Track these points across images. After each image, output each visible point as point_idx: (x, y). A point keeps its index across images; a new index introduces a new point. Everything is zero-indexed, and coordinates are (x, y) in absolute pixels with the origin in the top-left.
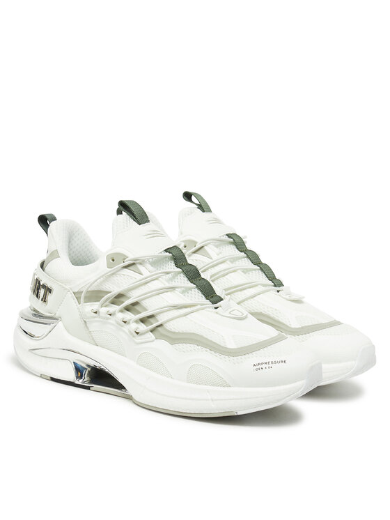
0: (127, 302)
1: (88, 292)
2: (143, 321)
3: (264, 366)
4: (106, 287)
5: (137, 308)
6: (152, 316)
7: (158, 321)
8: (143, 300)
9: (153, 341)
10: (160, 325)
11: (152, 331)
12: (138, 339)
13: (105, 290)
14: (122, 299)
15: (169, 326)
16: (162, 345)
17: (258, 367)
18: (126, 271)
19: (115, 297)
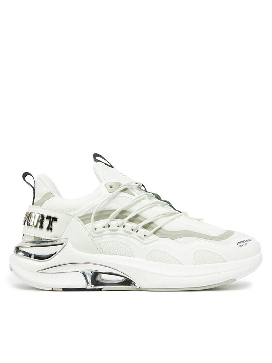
0: (130, 216)
1: (97, 213)
2: (145, 227)
3: (242, 244)
4: (111, 206)
5: (139, 218)
6: (151, 223)
7: (157, 226)
8: (142, 212)
9: (158, 240)
10: (160, 228)
11: (155, 233)
12: (147, 240)
13: (110, 209)
14: (125, 214)
15: (167, 228)
16: (165, 242)
17: (240, 245)
18: (124, 194)
19: (120, 213)
